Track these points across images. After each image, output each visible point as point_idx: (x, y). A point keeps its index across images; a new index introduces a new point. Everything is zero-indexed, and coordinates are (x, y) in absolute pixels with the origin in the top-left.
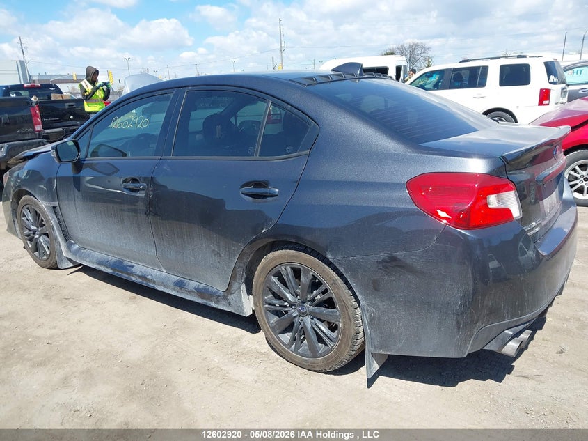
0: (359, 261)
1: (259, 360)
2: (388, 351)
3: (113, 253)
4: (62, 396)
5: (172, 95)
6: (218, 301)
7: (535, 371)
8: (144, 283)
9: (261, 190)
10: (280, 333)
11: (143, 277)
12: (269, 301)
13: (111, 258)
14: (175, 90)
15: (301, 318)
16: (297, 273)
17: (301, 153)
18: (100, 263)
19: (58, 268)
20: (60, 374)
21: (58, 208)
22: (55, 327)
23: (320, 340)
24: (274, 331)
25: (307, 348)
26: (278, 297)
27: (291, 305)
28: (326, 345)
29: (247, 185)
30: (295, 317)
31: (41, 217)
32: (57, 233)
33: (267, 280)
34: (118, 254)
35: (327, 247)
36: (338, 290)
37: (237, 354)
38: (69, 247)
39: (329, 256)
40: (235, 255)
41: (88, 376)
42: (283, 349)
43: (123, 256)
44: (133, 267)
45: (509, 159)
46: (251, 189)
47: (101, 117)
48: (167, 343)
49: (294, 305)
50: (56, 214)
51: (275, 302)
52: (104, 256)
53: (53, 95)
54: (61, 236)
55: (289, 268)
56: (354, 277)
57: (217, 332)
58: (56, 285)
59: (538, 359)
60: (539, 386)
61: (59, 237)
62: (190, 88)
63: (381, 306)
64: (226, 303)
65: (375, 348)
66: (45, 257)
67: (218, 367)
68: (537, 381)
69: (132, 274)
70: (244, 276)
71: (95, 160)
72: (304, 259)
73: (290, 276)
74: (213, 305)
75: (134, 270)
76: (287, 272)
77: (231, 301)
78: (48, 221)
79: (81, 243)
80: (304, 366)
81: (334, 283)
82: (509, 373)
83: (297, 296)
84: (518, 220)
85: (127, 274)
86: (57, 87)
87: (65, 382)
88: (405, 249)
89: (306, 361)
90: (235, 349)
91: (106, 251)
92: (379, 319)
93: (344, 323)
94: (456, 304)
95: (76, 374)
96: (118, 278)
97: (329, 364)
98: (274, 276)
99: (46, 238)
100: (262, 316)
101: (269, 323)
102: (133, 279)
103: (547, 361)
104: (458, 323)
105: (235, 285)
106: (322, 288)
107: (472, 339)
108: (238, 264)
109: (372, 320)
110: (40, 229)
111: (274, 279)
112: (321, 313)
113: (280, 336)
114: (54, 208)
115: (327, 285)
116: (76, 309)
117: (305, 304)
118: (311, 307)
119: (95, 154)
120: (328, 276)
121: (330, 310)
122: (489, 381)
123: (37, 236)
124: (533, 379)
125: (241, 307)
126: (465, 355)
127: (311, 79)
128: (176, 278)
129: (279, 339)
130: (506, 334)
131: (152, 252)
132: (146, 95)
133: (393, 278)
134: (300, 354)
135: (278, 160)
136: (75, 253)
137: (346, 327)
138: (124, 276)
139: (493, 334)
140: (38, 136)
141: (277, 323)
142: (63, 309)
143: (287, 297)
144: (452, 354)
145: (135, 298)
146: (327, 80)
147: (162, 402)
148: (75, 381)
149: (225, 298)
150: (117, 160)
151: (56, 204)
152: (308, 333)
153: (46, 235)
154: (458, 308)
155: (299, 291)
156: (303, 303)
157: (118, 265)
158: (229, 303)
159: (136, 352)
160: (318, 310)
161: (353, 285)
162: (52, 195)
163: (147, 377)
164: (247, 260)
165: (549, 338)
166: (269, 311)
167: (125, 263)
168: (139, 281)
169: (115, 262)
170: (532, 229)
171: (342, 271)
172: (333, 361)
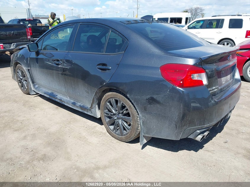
0: (139, 98)
1: (101, 136)
2: (149, 135)
3: (50, 89)
4: (23, 143)
5: (74, 26)
6: (88, 111)
7: (212, 149)
8: (61, 102)
9: (104, 67)
10: (110, 125)
11: (60, 100)
12: (106, 112)
13: (49, 91)
14: (76, 24)
15: (118, 120)
16: (117, 102)
17: (121, 52)
18: (45, 93)
19: (30, 95)
20: (24, 135)
21: (30, 70)
22: (25, 117)
23: (124, 129)
24: (108, 125)
25: (119, 132)
26: (109, 111)
27: (114, 115)
28: (127, 131)
29: (99, 65)
30: (116, 119)
31: (24, 73)
32: (30, 80)
33: (105, 104)
34: (52, 90)
35: (128, 92)
36: (131, 109)
37: (93, 132)
38: (34, 86)
39: (128, 96)
40: (94, 93)
41: (34, 136)
42: (111, 132)
43: (54, 91)
44: (57, 95)
45: (203, 59)
46: (101, 67)
47: (47, 34)
48: (66, 126)
49: (116, 115)
50: (29, 72)
51: (108, 113)
52: (47, 91)
53: (38, 24)
54: (31, 82)
55: (114, 99)
56: (137, 104)
57: (87, 124)
58: (28, 101)
59: (215, 144)
60: (212, 155)
61: (30, 82)
62: (81, 23)
63: (147, 117)
64: (90, 112)
65: (144, 133)
66: (25, 90)
67: (84, 137)
68: (212, 153)
69: (56, 98)
70: (97, 102)
71: (45, 52)
72: (119, 96)
73: (114, 103)
74: (86, 112)
75: (57, 97)
76: (113, 101)
77: (92, 111)
78: (26, 75)
79: (38, 85)
80: (118, 139)
81: (130, 107)
82: (201, 149)
83: (117, 111)
84: (206, 86)
85: (55, 98)
86: (39, 21)
87: (25, 138)
88: (157, 94)
89: (118, 137)
90: (93, 130)
91: (48, 89)
92: (146, 122)
93: (133, 123)
94: (176, 118)
95: (29, 135)
96: (51, 99)
97: (127, 139)
98: (108, 102)
99: (26, 82)
100: (103, 118)
101: (106, 121)
102: (57, 100)
103: (219, 145)
104: (176, 125)
105: (94, 105)
106: (126, 109)
107: (182, 133)
108: (95, 97)
109: (143, 122)
110: (24, 78)
111: (108, 104)
112: (125, 118)
113: (110, 126)
114: (29, 70)
115: (127, 107)
116: (34, 110)
117: (119, 115)
118: (122, 116)
119: (45, 49)
120: (128, 104)
121: (128, 117)
122: (192, 151)
123: (23, 81)
124: (211, 152)
125: (96, 114)
126: (179, 139)
127: (129, 21)
128: (73, 101)
129: (109, 127)
130: (197, 132)
131: (64, 90)
132: (64, 26)
133: (152, 106)
134: (117, 134)
135: (112, 55)
136: (36, 89)
137: (134, 124)
138: (54, 99)
139: (191, 132)
140: (28, 41)
141: (109, 121)
142: (29, 110)
143: (112, 111)
144: (174, 138)
145: (58, 108)
146: (136, 22)
147: (60, 148)
148: (29, 138)
149: (90, 110)
150: (53, 52)
151: (29, 68)
152: (120, 126)
153: (26, 81)
154: (176, 119)
155: (117, 109)
156: (119, 114)
157: (52, 95)
158: (92, 112)
159: (53, 129)
160: (124, 117)
161: (137, 108)
162: (28, 65)
163: (56, 138)
164: (98, 95)
165: (222, 136)
166: (106, 116)
167: (54, 94)
168: (59, 101)
169: (51, 93)
170: (213, 90)
171: (133, 102)
172: (129, 138)
